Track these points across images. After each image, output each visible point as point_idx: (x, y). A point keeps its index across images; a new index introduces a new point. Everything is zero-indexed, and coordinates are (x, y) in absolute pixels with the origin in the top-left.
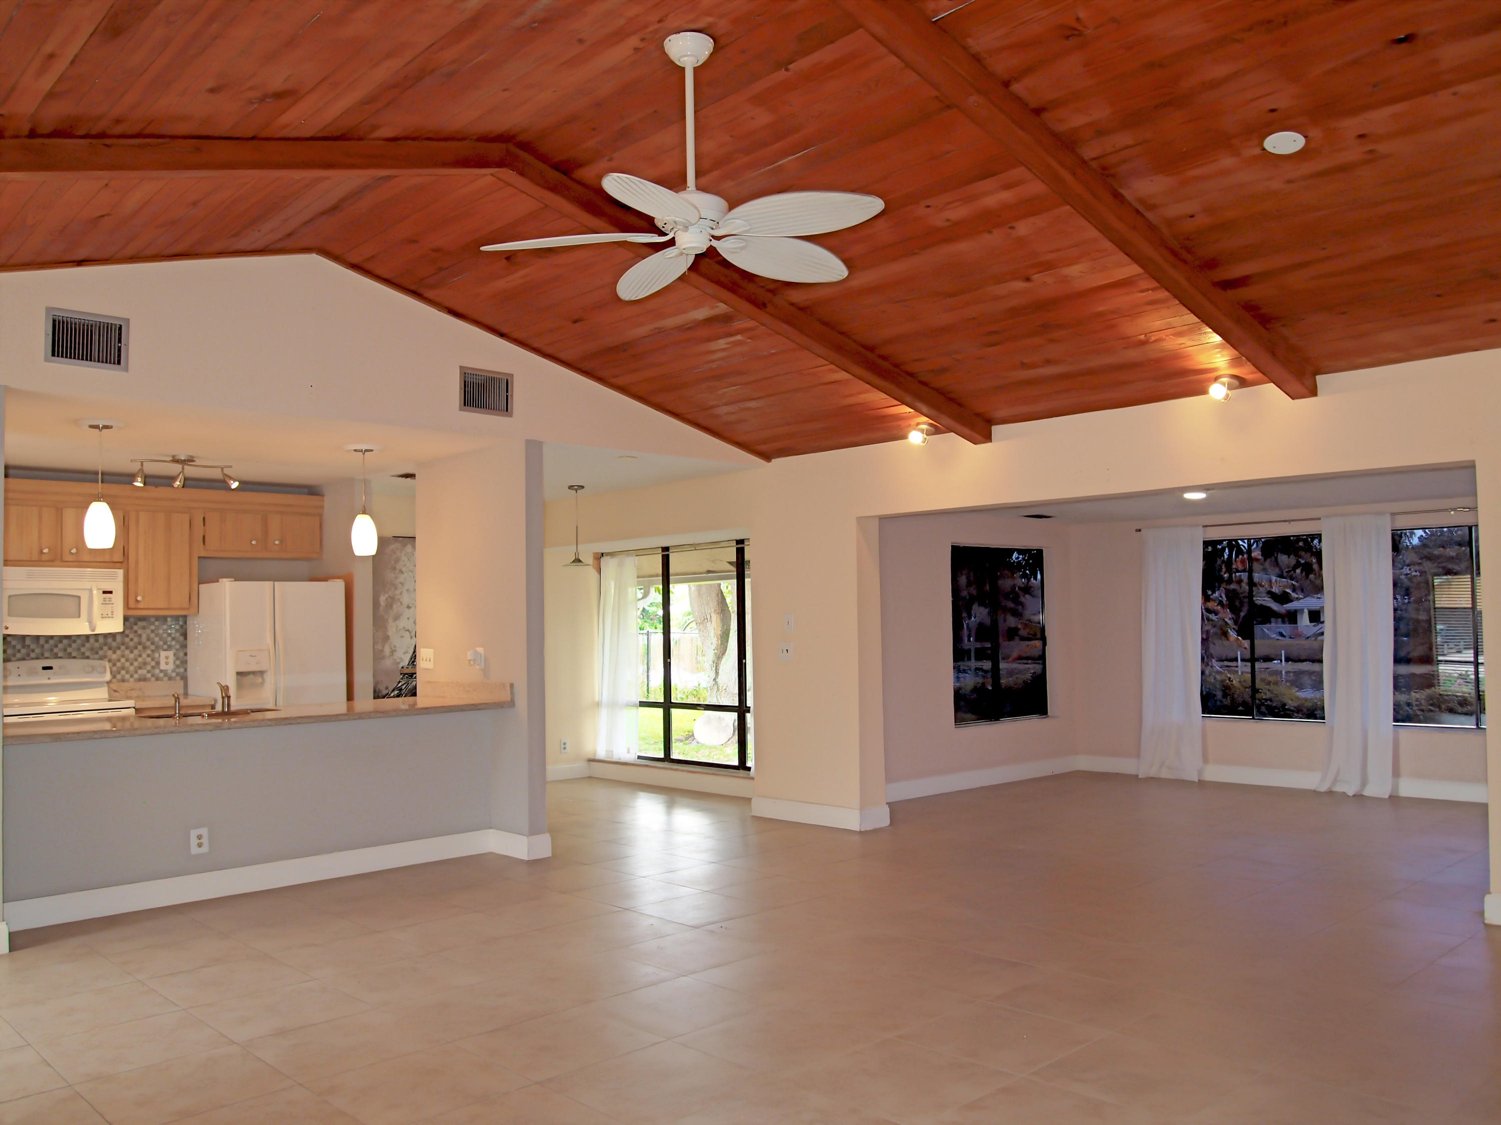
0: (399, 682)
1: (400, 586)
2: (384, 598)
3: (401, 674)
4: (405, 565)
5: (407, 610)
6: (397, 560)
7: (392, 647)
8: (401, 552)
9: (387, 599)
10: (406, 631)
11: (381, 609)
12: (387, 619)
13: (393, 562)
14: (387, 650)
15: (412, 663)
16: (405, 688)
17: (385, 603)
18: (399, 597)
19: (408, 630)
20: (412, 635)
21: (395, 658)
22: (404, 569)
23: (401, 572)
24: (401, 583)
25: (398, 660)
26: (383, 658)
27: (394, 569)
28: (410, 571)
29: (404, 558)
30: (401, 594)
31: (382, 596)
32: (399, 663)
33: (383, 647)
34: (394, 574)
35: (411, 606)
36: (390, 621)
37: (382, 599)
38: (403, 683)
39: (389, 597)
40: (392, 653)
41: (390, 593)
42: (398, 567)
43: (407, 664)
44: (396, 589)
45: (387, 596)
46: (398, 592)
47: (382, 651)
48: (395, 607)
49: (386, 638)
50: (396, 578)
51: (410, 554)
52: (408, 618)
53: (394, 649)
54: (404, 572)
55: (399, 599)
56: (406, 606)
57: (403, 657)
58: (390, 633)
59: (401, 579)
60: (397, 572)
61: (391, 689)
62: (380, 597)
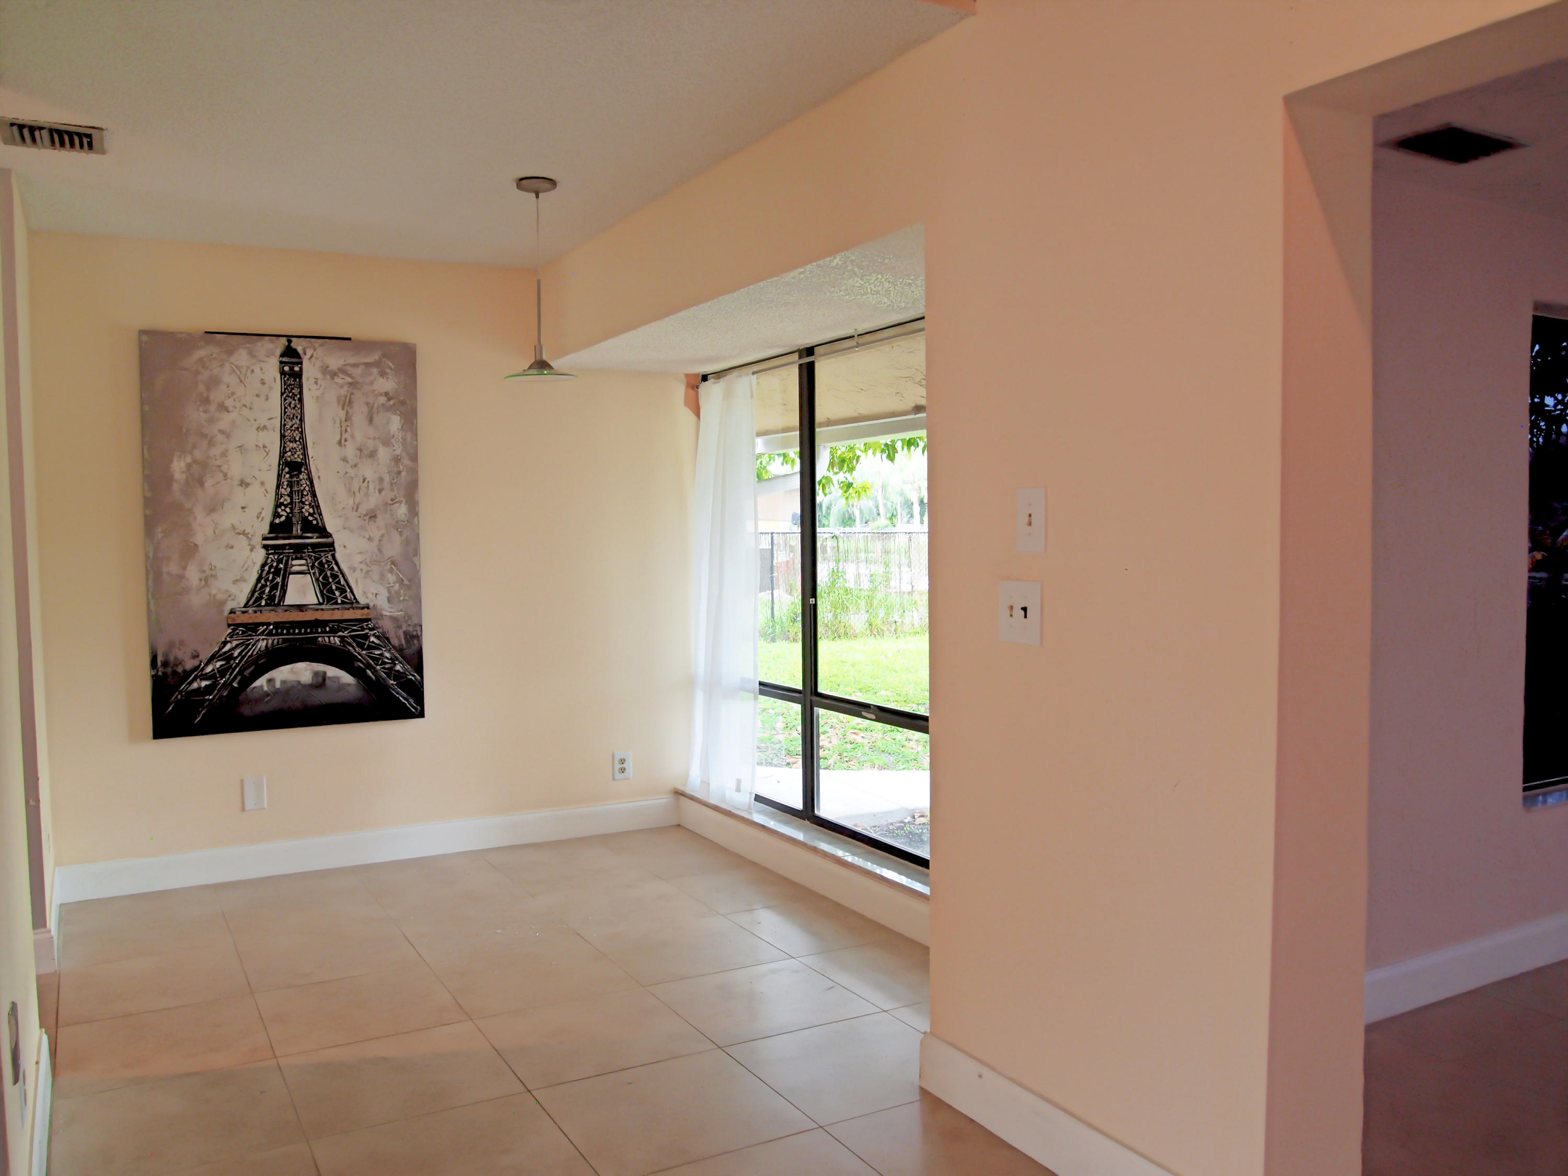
0: (225, 643)
1: (220, 438)
2: (183, 464)
3: (229, 625)
4: (233, 394)
5: (239, 491)
6: (214, 382)
7: (206, 568)
8: (222, 366)
9: (189, 466)
10: (239, 534)
11: (176, 487)
12: (190, 510)
13: (201, 388)
14: (193, 575)
15: (254, 603)
16: (240, 654)
17: (184, 476)
18: (219, 462)
19: (244, 533)
20: (253, 543)
21: (214, 591)
22: (229, 403)
23: (223, 408)
24: (222, 432)
25: (221, 597)
26: (186, 591)
27: (206, 401)
28: (245, 406)
29: (229, 378)
30: (224, 454)
31: (175, 459)
32: (223, 603)
33: (185, 568)
34: (205, 412)
35: (248, 481)
36: (200, 514)
37: (178, 467)
38: (235, 643)
39: (195, 461)
40: (206, 580)
41: (198, 454)
42: (217, 396)
43: (242, 605)
44: (211, 444)
45: (189, 460)
46: (216, 451)
47: (181, 577)
48: (209, 482)
49: (190, 551)
50: (212, 421)
51: (244, 371)
52: (243, 508)
53: (208, 572)
54: (231, 409)
55: (219, 466)
56: (236, 482)
57: (233, 589)
58: (199, 539)
59: (225, 421)
60: (213, 408)
61: (205, 656)
62: (171, 461)
